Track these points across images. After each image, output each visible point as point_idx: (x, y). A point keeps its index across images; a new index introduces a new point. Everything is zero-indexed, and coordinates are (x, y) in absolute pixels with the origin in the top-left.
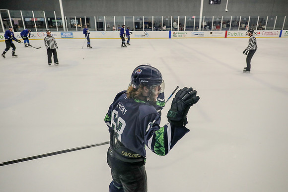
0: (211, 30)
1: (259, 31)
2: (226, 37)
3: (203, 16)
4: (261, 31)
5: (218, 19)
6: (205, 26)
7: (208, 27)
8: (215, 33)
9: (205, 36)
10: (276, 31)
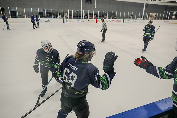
3: (83, 10)
5: (91, 12)
6: (85, 16)
7: (86, 16)
8: (91, 20)
9: (85, 22)
10: (121, 20)
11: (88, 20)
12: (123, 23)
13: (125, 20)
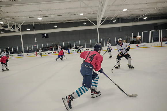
0: (27, 53)
1: (55, 51)
2: (37, 56)
4: (57, 51)
8: (30, 54)
9: (25, 56)
10: (66, 50)
11: (28, 54)
12: (69, 53)
13: (70, 50)
